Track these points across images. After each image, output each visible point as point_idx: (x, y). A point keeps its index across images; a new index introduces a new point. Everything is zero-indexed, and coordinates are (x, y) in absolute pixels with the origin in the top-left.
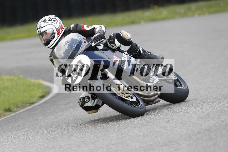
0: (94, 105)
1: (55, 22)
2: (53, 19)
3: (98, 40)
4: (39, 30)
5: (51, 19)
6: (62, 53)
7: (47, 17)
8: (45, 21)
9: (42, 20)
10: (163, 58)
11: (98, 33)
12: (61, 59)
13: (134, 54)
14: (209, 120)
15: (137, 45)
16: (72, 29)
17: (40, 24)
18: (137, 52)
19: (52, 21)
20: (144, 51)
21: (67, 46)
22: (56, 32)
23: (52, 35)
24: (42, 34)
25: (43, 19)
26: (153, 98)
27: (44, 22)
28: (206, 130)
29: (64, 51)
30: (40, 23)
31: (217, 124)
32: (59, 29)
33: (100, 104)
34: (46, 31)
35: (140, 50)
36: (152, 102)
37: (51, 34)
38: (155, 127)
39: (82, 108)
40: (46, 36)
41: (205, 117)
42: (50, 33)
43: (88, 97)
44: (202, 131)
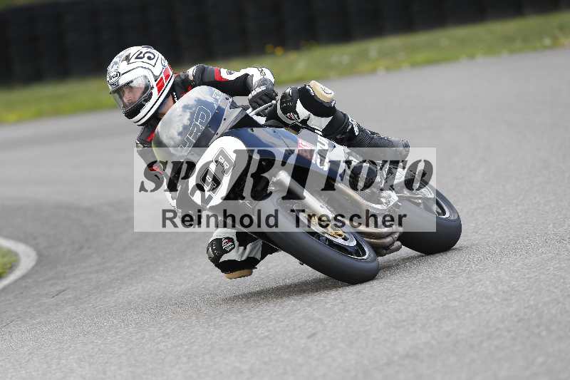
0: (244, 258)
1: (153, 62)
2: (147, 55)
3: (260, 102)
4: (114, 80)
5: (142, 55)
6: (176, 134)
7: (133, 50)
8: (127, 58)
9: (120, 57)
10: (406, 146)
11: (259, 86)
12: (175, 146)
13: (338, 137)
14: (415, 332)
15: (345, 115)
16: (191, 78)
17: (115, 67)
18: (345, 133)
19: (145, 59)
20: (361, 130)
21: (188, 115)
22: (155, 86)
23: (144, 93)
24: (119, 90)
25: (124, 53)
26: (389, 240)
27: (125, 62)
28: (407, 356)
29: (181, 129)
30: (116, 63)
31: (433, 342)
32: (162, 78)
33: (258, 256)
34: (132, 82)
35: (352, 128)
36: (386, 250)
37: (143, 90)
38: (279, 350)
39: (216, 266)
40: (131, 95)
41: (405, 323)
42: (141, 88)
43: (230, 240)
44: (396, 358)
